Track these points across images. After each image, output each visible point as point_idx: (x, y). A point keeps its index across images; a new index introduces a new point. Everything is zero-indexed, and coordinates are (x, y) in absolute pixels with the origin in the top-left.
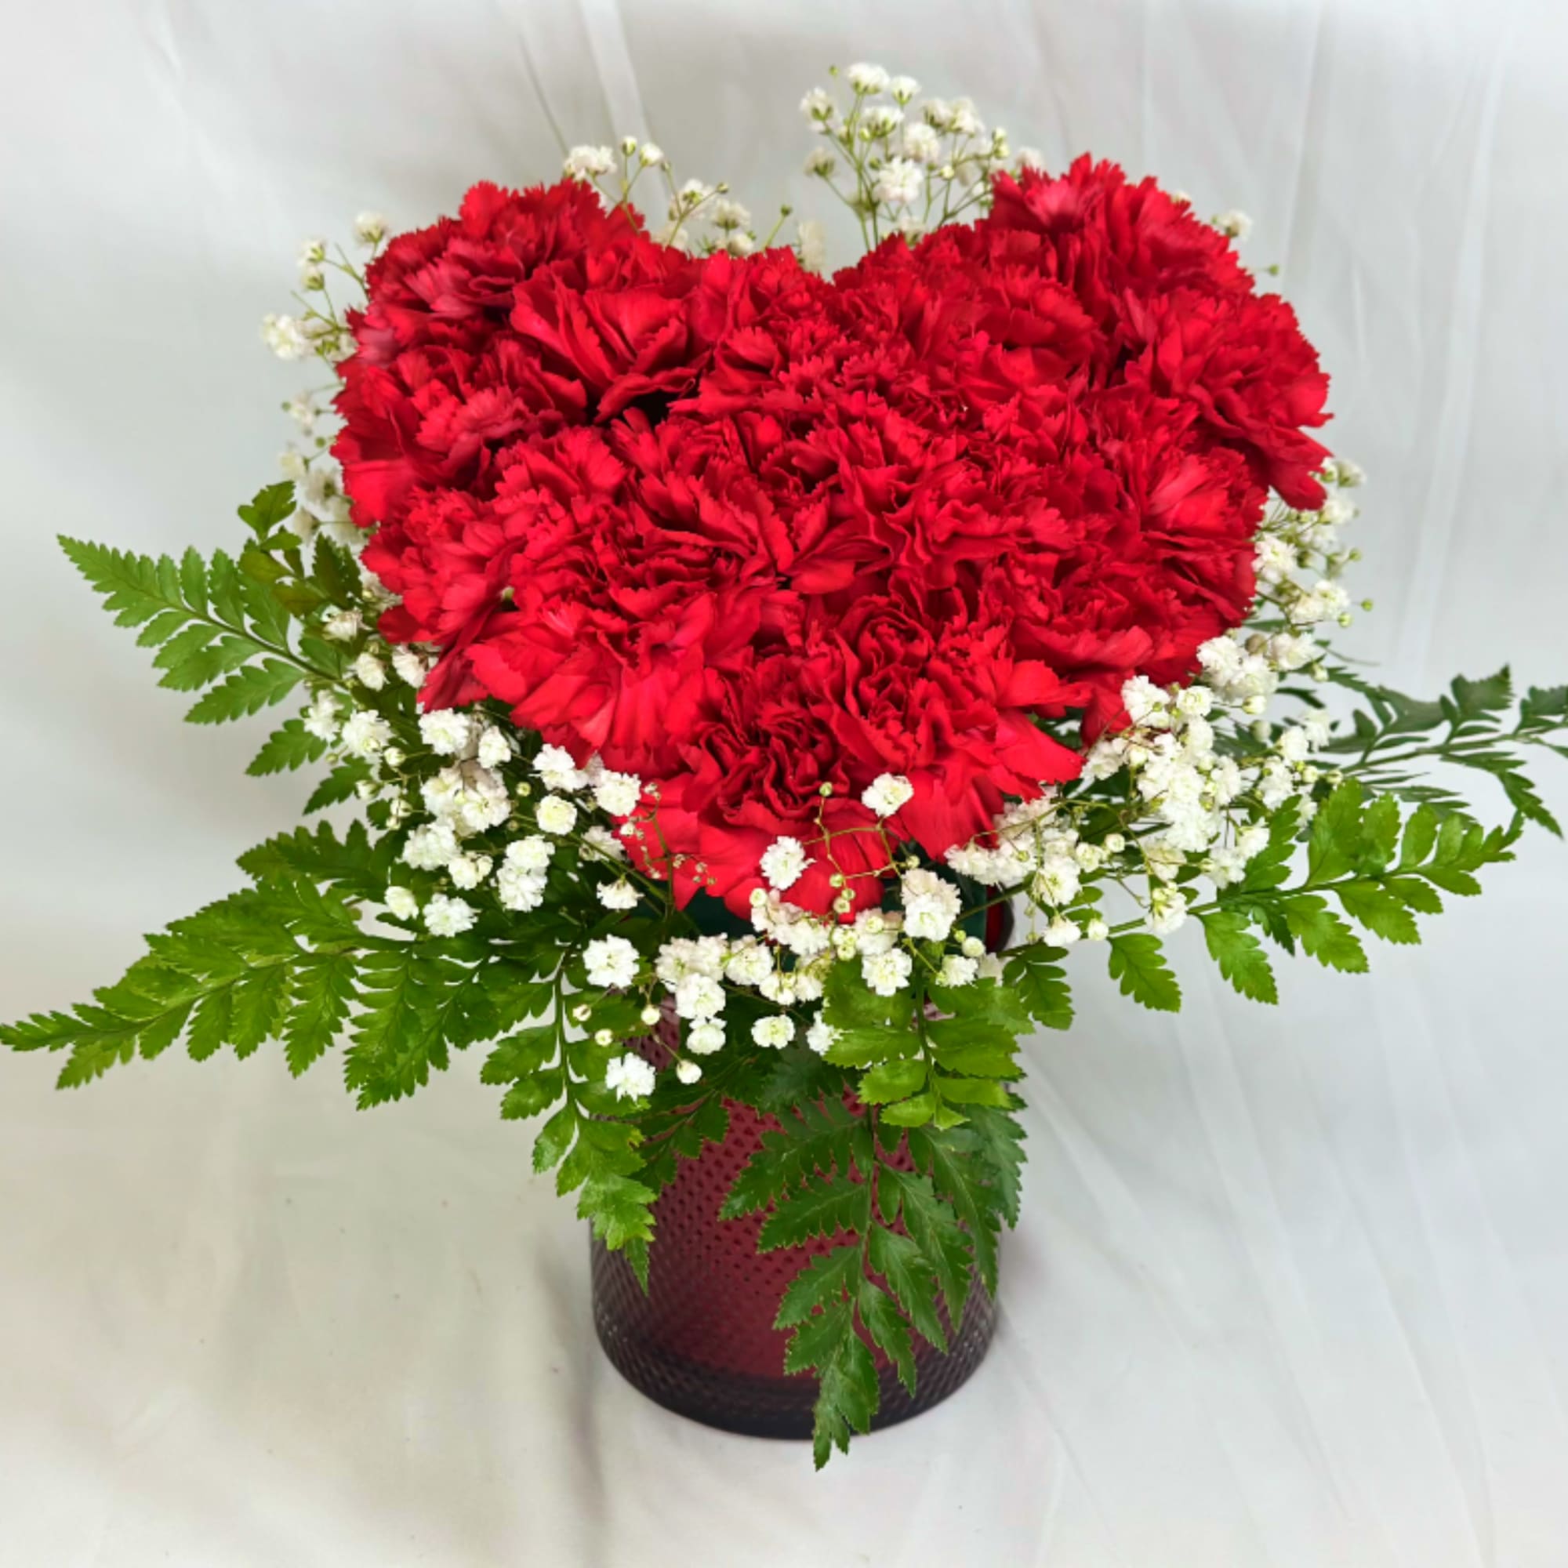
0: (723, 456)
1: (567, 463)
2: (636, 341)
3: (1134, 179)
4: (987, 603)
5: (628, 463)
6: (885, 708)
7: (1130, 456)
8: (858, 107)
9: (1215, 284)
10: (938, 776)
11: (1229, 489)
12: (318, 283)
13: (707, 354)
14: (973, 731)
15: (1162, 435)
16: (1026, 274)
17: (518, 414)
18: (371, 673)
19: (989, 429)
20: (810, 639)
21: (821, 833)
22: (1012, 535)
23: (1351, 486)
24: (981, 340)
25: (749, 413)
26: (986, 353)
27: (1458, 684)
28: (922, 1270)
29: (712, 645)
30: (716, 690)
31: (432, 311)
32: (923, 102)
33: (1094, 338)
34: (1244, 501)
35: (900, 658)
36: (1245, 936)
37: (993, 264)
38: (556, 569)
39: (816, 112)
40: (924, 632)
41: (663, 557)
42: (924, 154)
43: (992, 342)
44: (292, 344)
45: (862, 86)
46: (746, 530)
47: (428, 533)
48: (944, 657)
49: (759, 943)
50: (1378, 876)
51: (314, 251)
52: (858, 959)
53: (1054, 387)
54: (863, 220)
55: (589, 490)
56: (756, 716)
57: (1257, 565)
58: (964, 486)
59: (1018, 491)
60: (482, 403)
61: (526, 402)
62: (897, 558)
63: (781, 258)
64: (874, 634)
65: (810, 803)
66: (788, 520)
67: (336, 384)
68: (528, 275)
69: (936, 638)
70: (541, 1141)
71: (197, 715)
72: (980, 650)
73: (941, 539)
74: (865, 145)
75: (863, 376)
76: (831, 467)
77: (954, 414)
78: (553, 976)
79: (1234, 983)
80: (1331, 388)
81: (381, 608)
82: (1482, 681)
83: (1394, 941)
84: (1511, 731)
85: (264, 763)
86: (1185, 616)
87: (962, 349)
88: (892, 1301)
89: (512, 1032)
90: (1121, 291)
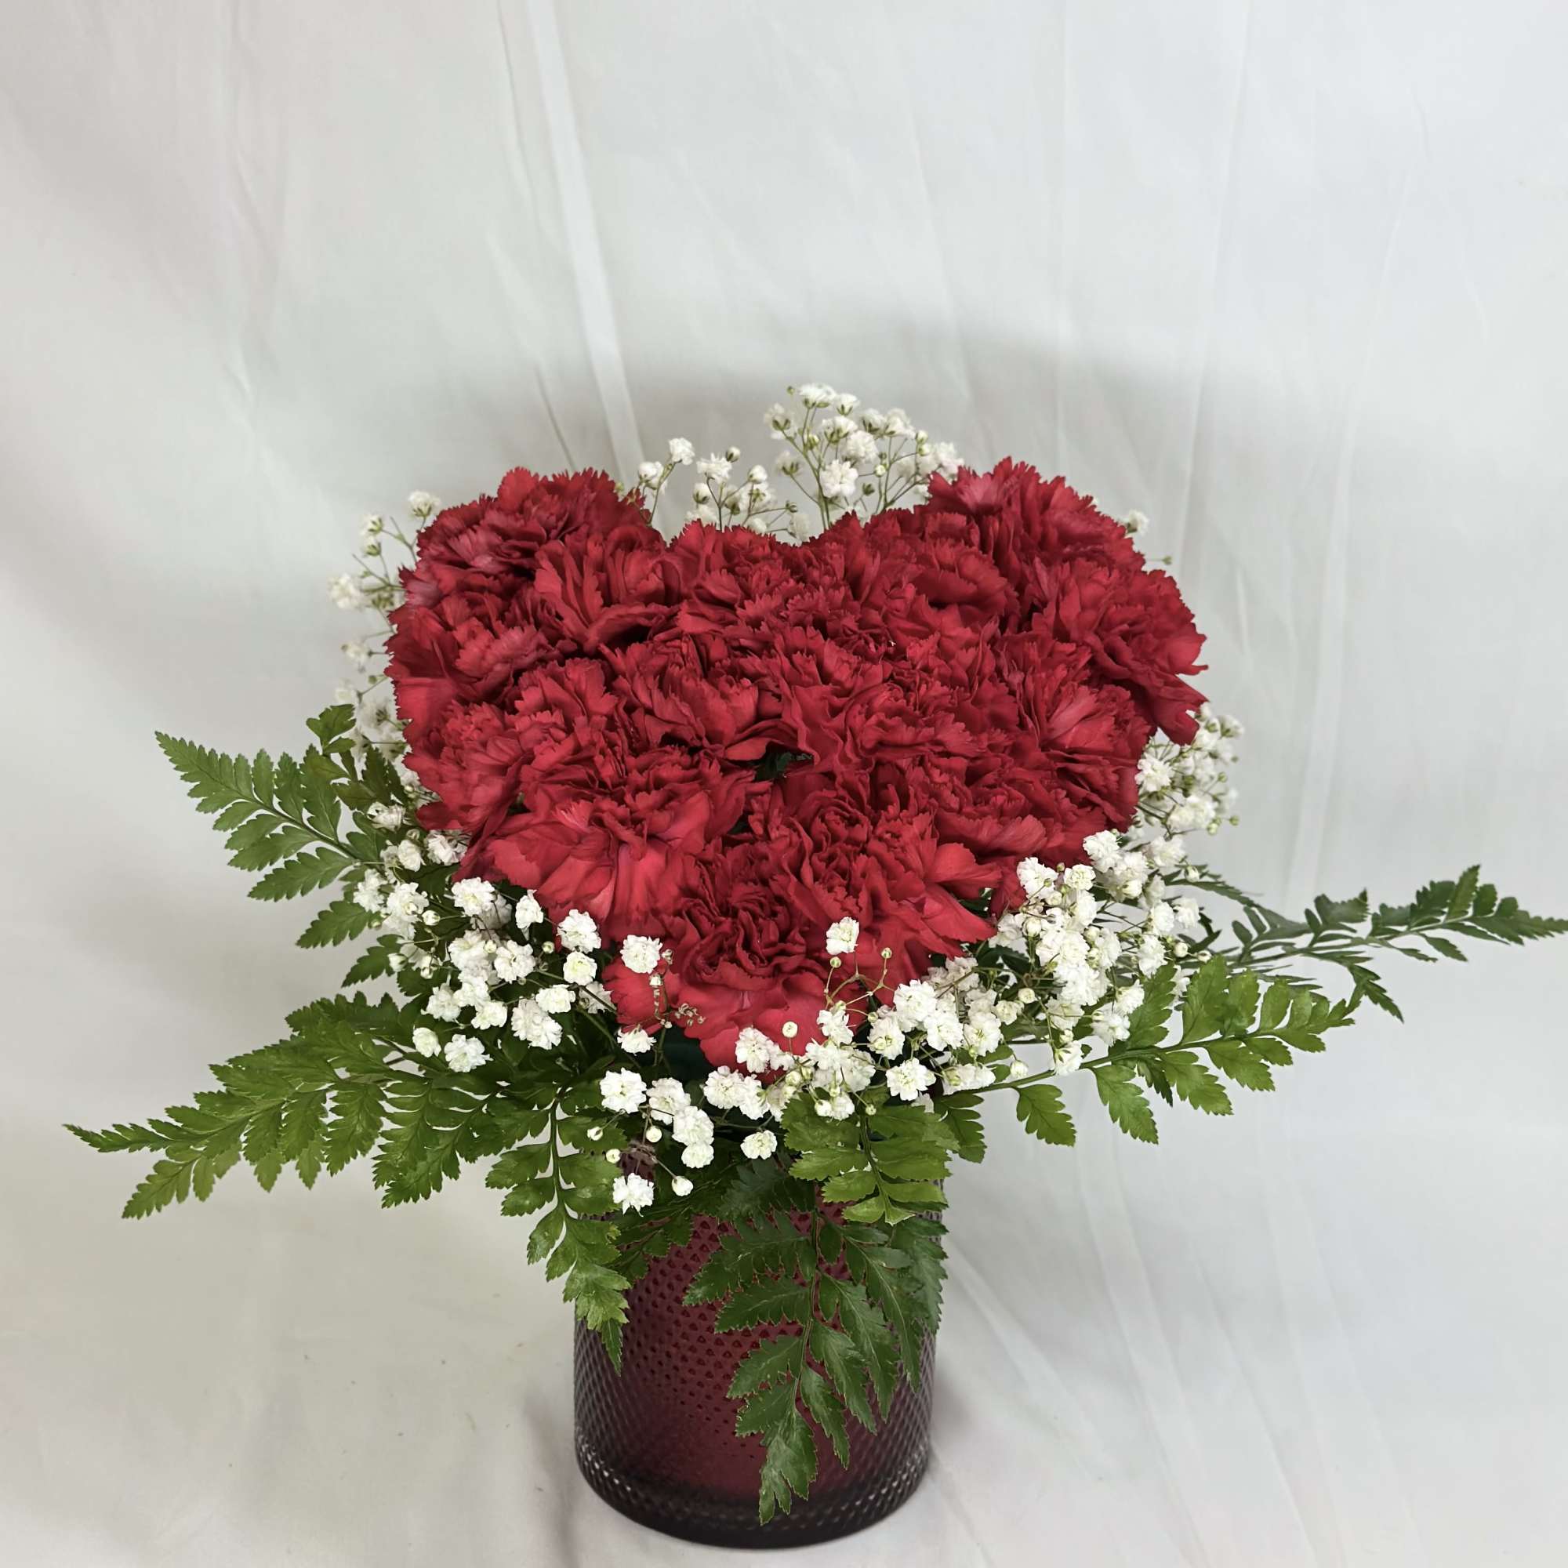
1: (572, 688)
3: (1046, 477)
4: (916, 796)
6: (831, 877)
7: (1032, 687)
9: (1110, 560)
10: (876, 937)
11: (1116, 717)
12: (376, 550)
14: (904, 902)
15: (1061, 672)
16: (952, 546)
17: (540, 646)
18: (411, 858)
19: (911, 659)
20: (772, 825)
22: (927, 744)
23: (1233, 738)
24: (910, 591)
26: (912, 604)
27: (1321, 902)
28: (856, 1361)
30: (693, 875)
31: (471, 567)
33: (1007, 595)
34: (1129, 727)
35: (844, 839)
36: (1131, 1085)
37: (928, 538)
38: (563, 782)
39: (776, 423)
40: (864, 819)
42: (862, 455)
43: (918, 593)
44: (350, 597)
45: (812, 402)
47: (462, 738)
48: (880, 839)
50: (1242, 1036)
51: (374, 523)
53: (971, 630)
55: (588, 712)
56: (727, 895)
57: (1139, 778)
58: (888, 703)
59: (932, 709)
60: (512, 638)
61: (547, 637)
64: (823, 820)
65: (774, 962)
67: (388, 630)
68: (548, 540)
69: (875, 824)
70: (535, 1236)
71: (259, 892)
72: (910, 832)
73: (868, 745)
75: (803, 613)
77: (883, 649)
78: (549, 1107)
79: (1121, 1124)
80: (1205, 646)
81: (421, 803)
82: (1343, 903)
83: (1253, 1089)
84: (1364, 937)
85: (313, 937)
86: (1075, 814)
87: (890, 597)
88: (829, 1383)
89: (514, 1148)
90: (1032, 560)
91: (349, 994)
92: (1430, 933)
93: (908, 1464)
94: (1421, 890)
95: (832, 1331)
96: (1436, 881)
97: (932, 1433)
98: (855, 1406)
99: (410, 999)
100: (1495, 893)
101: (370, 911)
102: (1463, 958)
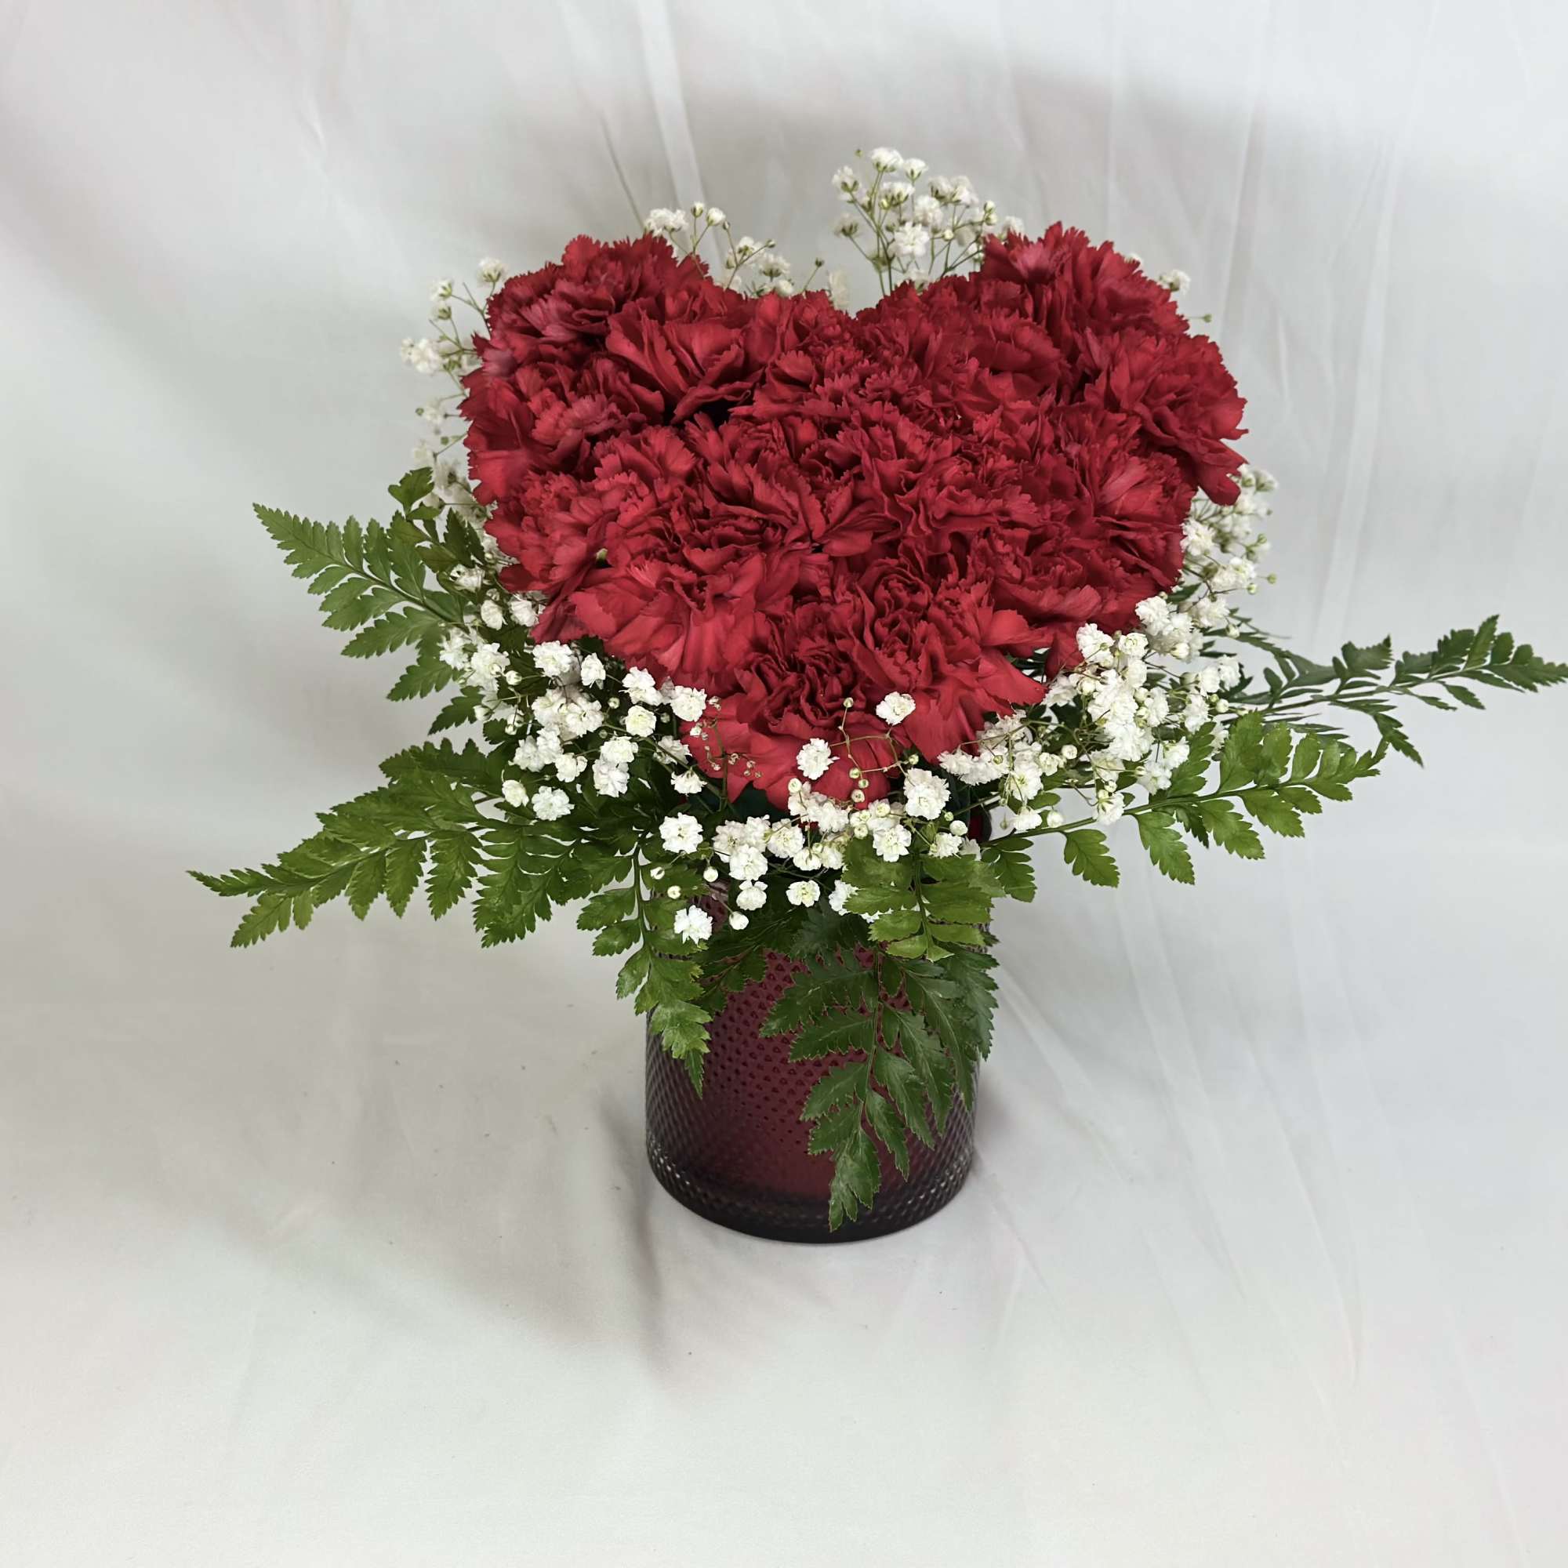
0: (772, 450)
1: (650, 453)
2: (705, 360)
3: (1095, 243)
4: (973, 565)
5: (698, 455)
6: (894, 642)
7: (1087, 457)
8: (878, 182)
9: (1157, 327)
10: (934, 698)
11: (1163, 484)
12: (446, 314)
13: (760, 372)
14: (961, 663)
15: (1112, 442)
16: (1007, 316)
17: (611, 416)
18: (493, 616)
19: (977, 432)
20: (838, 590)
21: (843, 739)
22: (994, 515)
23: (1266, 490)
24: (973, 365)
25: (791, 418)
26: (976, 376)
27: (1348, 649)
28: (915, 1084)
29: (761, 596)
30: (764, 631)
31: (543, 336)
32: (930, 179)
33: (1060, 366)
34: (1175, 494)
35: (906, 605)
36: (1171, 831)
37: (983, 308)
38: (642, 534)
39: (845, 185)
40: (924, 586)
41: (724, 526)
42: (930, 220)
43: (981, 367)
44: (429, 361)
45: (882, 165)
46: (789, 506)
47: (542, 506)
48: (940, 605)
49: (793, 824)
50: (1274, 786)
51: (444, 288)
52: (870, 838)
53: (1029, 402)
54: (880, 272)
55: (667, 474)
56: (794, 650)
57: (1184, 543)
58: (958, 476)
59: (999, 481)
60: (584, 406)
61: (619, 407)
62: (906, 530)
63: (817, 299)
64: (887, 587)
65: (835, 715)
66: (822, 500)
67: (461, 394)
68: (619, 309)
69: (935, 592)
70: (623, 974)
71: (352, 650)
72: (967, 600)
73: (939, 516)
74: (883, 212)
75: (881, 390)
76: (855, 460)
77: (950, 422)
78: (631, 853)
79: (1161, 867)
80: (1246, 409)
81: (499, 567)
82: (1368, 649)
83: (1284, 835)
84: (1387, 685)
85: (402, 690)
86: (1127, 581)
87: (958, 371)
88: (891, 1106)
89: (601, 892)
90: (1083, 330)
91: (436, 740)
92: (1450, 681)
93: (955, 1167)
94: (1442, 639)
95: (895, 1057)
96: (1456, 630)
97: (975, 1139)
98: (915, 1126)
99: (494, 747)
100: (1512, 642)
101: (455, 669)
102: (1480, 706)
